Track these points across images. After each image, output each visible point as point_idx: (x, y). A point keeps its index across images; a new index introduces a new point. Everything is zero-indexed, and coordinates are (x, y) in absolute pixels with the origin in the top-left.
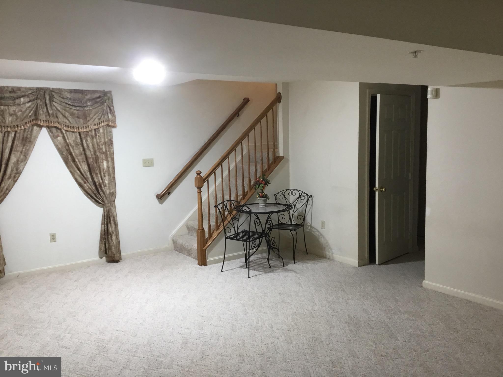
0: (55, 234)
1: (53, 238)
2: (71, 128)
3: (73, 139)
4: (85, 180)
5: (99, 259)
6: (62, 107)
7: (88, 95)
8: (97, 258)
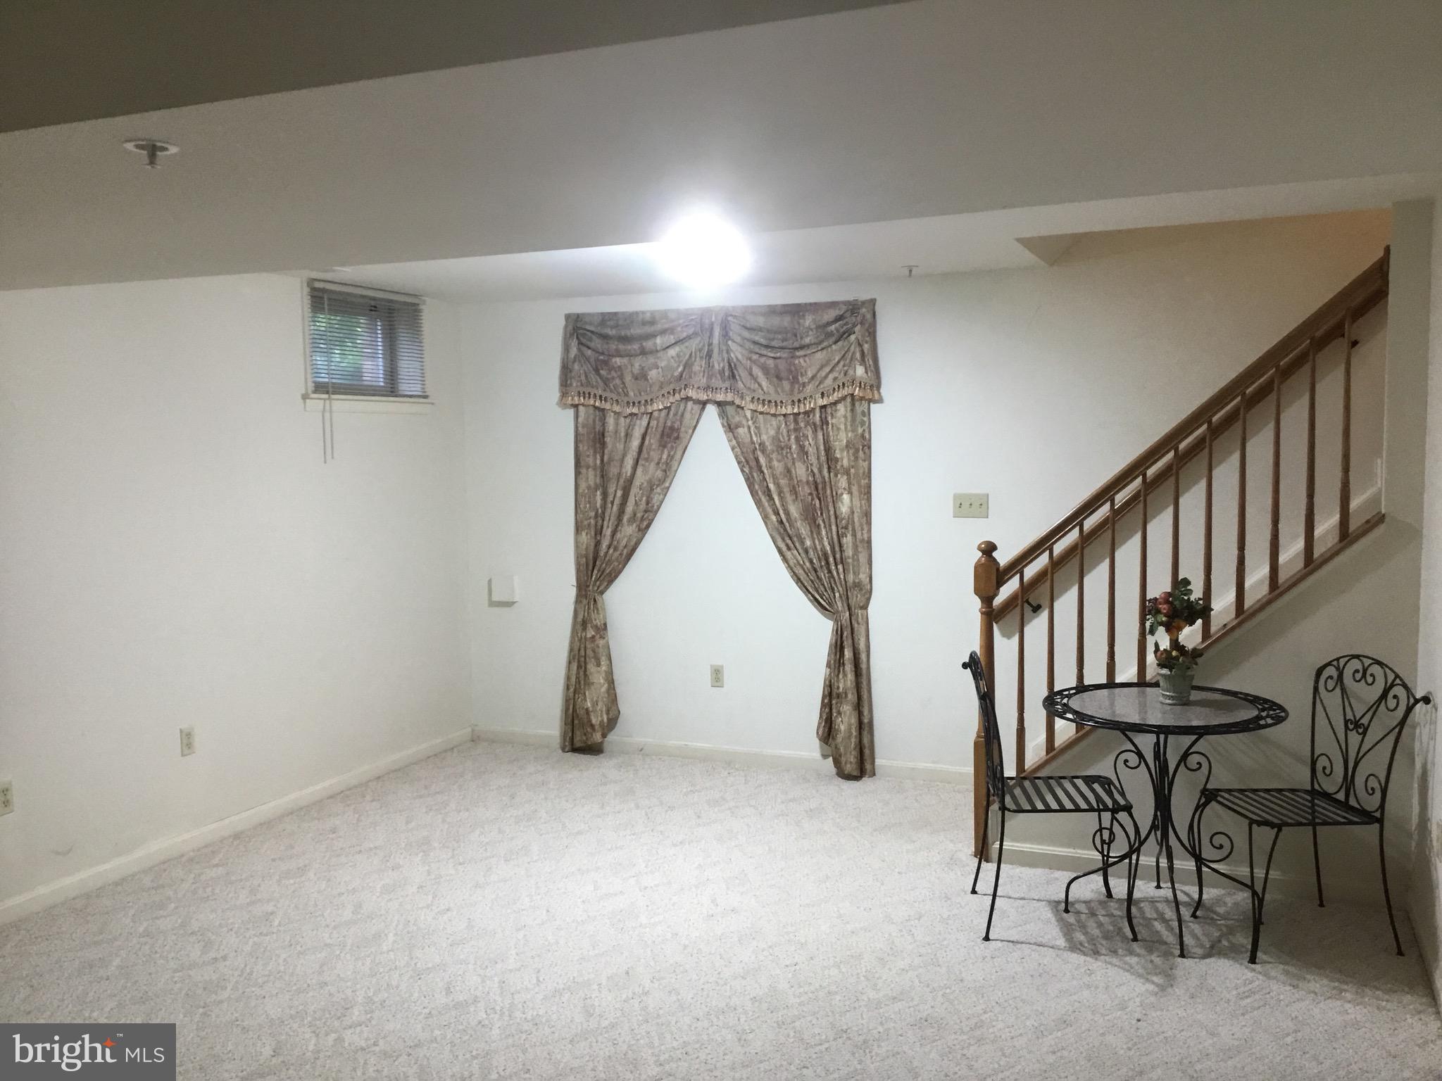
0: (722, 667)
1: (717, 676)
2: (764, 405)
3: (772, 433)
4: (789, 542)
5: (821, 758)
6: (744, 352)
7: (807, 317)
8: (814, 754)
